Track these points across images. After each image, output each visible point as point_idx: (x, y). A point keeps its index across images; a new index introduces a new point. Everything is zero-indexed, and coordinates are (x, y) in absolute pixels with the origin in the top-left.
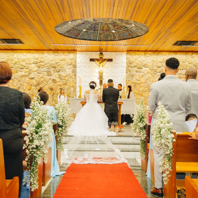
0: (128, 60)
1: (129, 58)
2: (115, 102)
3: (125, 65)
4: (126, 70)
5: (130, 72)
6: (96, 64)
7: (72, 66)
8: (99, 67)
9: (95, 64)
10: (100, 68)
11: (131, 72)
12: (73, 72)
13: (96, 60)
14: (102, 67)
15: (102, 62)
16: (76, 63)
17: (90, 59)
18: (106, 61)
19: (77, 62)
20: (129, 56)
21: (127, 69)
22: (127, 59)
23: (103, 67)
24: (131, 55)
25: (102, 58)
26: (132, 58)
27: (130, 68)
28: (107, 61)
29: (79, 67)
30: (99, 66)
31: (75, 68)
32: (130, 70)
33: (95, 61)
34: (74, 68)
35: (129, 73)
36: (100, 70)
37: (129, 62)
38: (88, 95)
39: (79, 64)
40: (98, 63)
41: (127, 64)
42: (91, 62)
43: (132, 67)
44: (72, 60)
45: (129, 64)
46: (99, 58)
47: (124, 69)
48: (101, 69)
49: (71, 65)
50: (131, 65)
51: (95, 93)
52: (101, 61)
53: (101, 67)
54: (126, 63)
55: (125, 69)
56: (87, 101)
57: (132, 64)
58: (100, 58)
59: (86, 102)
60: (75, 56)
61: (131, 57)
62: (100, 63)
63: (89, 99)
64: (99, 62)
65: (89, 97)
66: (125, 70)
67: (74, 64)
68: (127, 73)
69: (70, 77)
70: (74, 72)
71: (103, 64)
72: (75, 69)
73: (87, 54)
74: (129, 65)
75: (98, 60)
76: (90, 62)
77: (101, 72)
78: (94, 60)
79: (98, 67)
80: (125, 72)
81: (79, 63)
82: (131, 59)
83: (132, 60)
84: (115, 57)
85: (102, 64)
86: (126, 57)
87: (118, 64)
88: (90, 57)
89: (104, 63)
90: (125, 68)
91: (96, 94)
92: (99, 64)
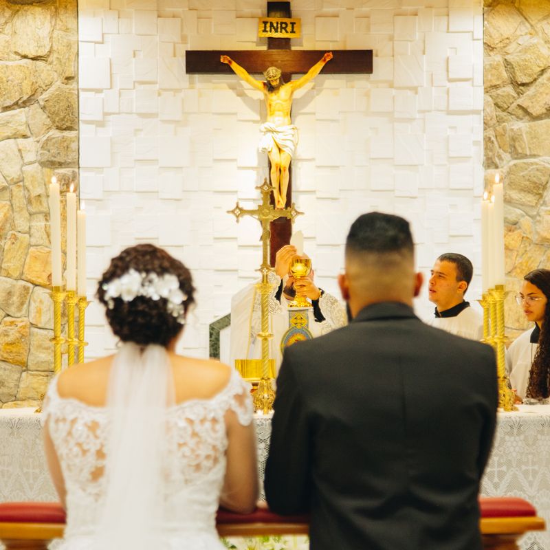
0: (497, 58)
1: (507, 41)
2: (450, 500)
3: (475, 98)
4: (488, 140)
5: (516, 154)
6: (241, 94)
7: (41, 118)
8: (264, 118)
9: (232, 94)
10: (268, 125)
11: (526, 156)
12: (52, 164)
13: (234, 66)
14: (287, 119)
15: (286, 78)
16: (73, 85)
17: (189, 54)
18: (319, 66)
19: (85, 79)
20: (506, 25)
21: (491, 133)
22: (489, 47)
23: (299, 120)
24: (520, 12)
25: (284, 43)
26: (535, 41)
27: (520, 126)
28: (322, 72)
29: (100, 124)
30: (264, 110)
31: (69, 129)
32: (514, 139)
33: (232, 72)
34: (58, 128)
35: (507, 162)
36: (268, 142)
37: (505, 75)
38: (89, 414)
39: (102, 95)
40: (252, 85)
41: (494, 92)
42: (197, 77)
43: (537, 109)
44: (39, 63)
45: (510, 90)
46: (264, 48)
47: (471, 134)
48: (279, 138)
49: (35, 108)
50: (523, 101)
51: (180, 399)
52: (274, 72)
53: (278, 120)
54: (479, 79)
55: (480, 136)
56: (76, 504)
57: (531, 91)
58: (272, 42)
59: (58, 517)
60: (67, 30)
61: (525, 28)
62: (271, 88)
63: (97, 474)
64: (258, 82)
65: (100, 454)
66: (476, 143)
67: (58, 98)
68: (490, 163)
69: (29, 202)
70: (61, 165)
71: (298, 94)
72: (64, 139)
73: (159, 16)
74: (508, 95)
75: (250, 62)
76: (192, 83)
77: (276, 158)
78: (224, 59)
79: (258, 118)
80: (478, 154)
81: (98, 91)
82: (526, 50)
83: (528, 56)
84: (391, 39)
85: (285, 90)
86: (479, 33)
87: (415, 89)
88: (184, 39)
89: (303, 85)
90: (477, 123)
91: (194, 409)
92: (260, 94)
